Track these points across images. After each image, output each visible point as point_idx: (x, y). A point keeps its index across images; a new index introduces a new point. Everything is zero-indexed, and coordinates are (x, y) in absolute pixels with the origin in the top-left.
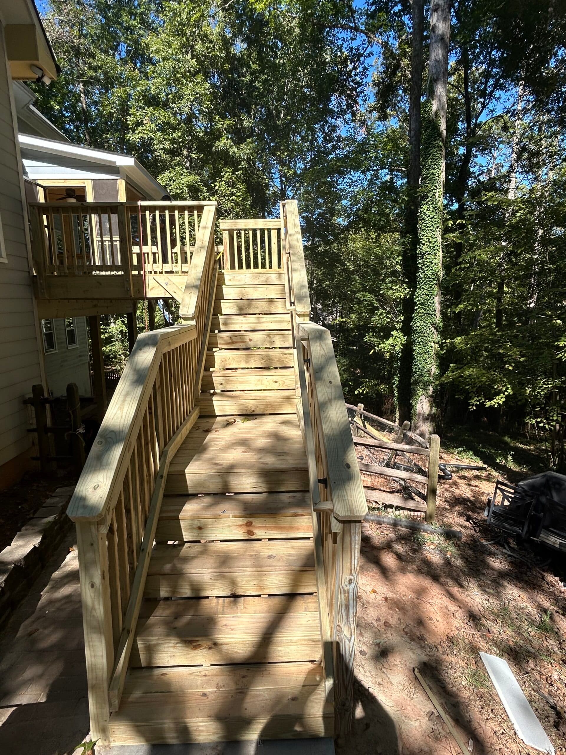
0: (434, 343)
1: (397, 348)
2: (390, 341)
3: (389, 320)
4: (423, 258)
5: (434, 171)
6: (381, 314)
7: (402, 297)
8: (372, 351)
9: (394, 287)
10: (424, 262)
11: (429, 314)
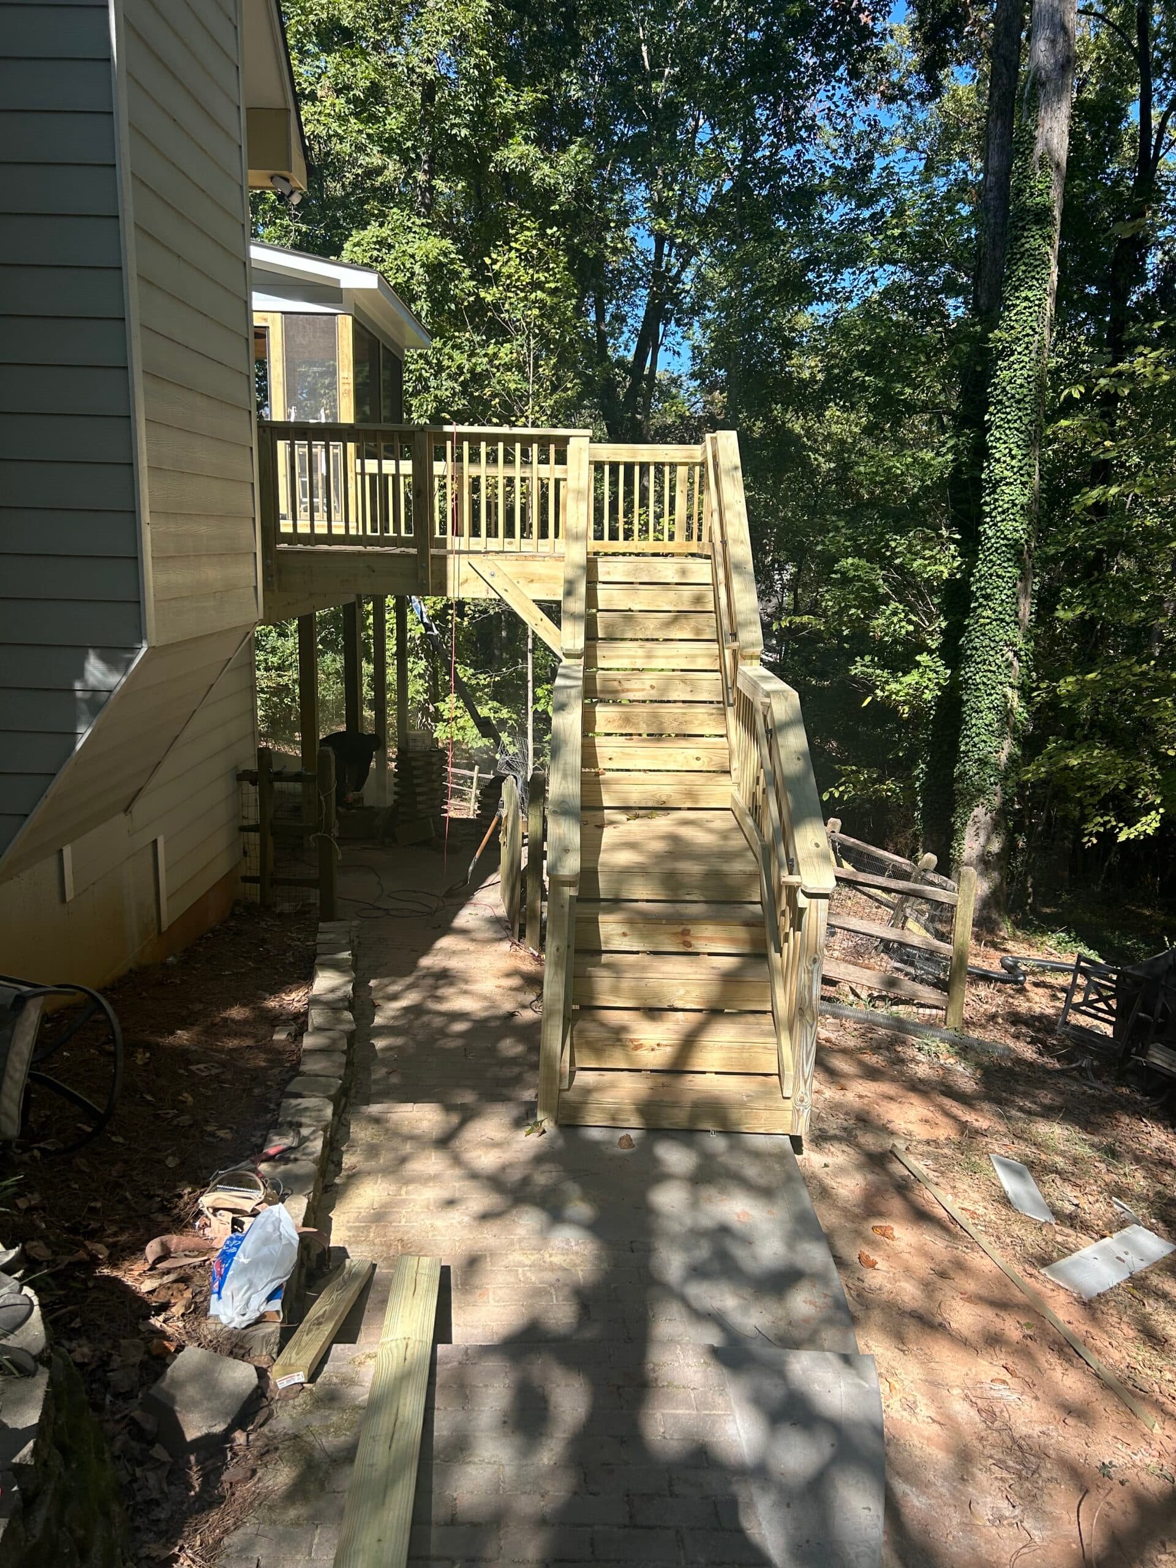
0: (1012, 686)
1: (928, 696)
2: (913, 678)
3: (911, 628)
4: (994, 492)
5: (1030, 294)
6: (895, 613)
7: (946, 575)
8: (869, 699)
9: (928, 553)
10: (996, 500)
11: (1002, 620)
